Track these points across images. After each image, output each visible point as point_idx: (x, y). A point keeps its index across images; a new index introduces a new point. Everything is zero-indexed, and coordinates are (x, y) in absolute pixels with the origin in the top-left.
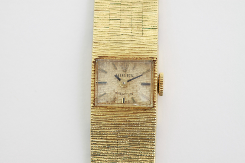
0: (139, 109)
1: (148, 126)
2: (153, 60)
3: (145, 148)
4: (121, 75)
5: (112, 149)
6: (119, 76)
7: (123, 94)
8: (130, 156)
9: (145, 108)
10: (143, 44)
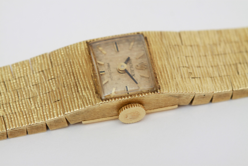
0: (96, 86)
1: (78, 102)
2: (157, 89)
3: (53, 108)
4: (131, 65)
5: (43, 76)
6: (130, 63)
7: (110, 71)
8: (38, 96)
9: (99, 91)
10: (173, 79)
